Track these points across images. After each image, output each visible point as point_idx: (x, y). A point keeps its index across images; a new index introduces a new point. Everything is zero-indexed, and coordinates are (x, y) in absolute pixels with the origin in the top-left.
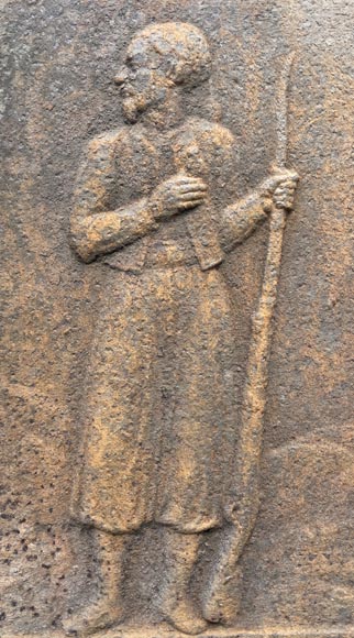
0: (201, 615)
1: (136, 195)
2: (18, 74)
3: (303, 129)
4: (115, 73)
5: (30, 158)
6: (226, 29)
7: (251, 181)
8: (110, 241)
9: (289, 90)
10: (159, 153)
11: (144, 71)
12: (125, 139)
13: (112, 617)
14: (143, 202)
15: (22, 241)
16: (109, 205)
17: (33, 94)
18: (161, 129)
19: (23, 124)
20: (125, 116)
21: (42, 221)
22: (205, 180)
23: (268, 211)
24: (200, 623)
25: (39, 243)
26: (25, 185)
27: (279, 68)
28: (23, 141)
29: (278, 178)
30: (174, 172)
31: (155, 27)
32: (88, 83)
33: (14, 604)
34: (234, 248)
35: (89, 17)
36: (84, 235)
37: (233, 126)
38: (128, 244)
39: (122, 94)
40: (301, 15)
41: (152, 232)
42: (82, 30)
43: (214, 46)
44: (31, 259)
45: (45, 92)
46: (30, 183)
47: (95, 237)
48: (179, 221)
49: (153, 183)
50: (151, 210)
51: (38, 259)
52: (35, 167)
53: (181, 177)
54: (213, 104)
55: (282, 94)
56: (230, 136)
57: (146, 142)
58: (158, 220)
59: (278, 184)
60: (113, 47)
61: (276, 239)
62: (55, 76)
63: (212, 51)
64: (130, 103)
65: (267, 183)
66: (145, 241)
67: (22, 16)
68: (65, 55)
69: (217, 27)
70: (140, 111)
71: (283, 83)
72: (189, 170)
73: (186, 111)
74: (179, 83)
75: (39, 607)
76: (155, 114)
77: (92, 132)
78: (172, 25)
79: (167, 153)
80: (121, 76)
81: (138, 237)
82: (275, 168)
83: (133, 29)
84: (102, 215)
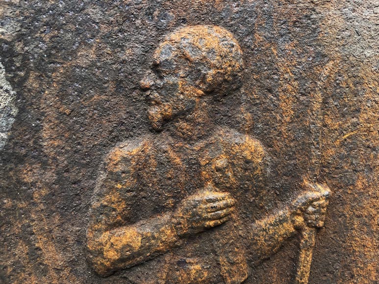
1: (159, 209)
2: (32, 75)
3: (338, 143)
4: (140, 77)
5: (44, 165)
6: (259, 37)
7: (283, 194)
8: (129, 258)
9: (325, 102)
10: (185, 166)
11: (172, 80)
12: (149, 150)
14: (166, 217)
15: (34, 254)
16: (129, 220)
17: (49, 95)
18: (189, 139)
19: (38, 129)
20: (150, 124)
21: (56, 233)
22: (233, 195)
23: (299, 229)
25: (52, 255)
26: (37, 195)
27: (316, 78)
28: (38, 148)
29: (311, 195)
30: (201, 186)
31: (186, 30)
32: (111, 87)
34: (261, 264)
35: (113, 15)
36: (100, 253)
38: (149, 260)
39: (148, 101)
40: (340, 23)
41: (173, 248)
42: (104, 29)
43: (248, 52)
44: (45, 272)
45: (62, 95)
46: (44, 192)
47: (112, 255)
48: (205, 238)
49: (178, 198)
50: (176, 227)
51: (53, 273)
52: (50, 176)
53: (208, 194)
54: (244, 114)
55: (317, 106)
56: (261, 149)
57: (172, 154)
58: (181, 237)
59: (311, 202)
60: (138, 51)
61: (306, 258)
63: (245, 58)
64: (155, 112)
65: (300, 199)
66: (167, 258)
67: (39, 11)
68: (86, 56)
69: (251, 33)
71: (319, 97)
72: (217, 185)
73: (216, 120)
76: (184, 125)
77: (115, 140)
78: (204, 29)
79: (194, 167)
80: (147, 82)
81: (158, 255)
82: (306, 183)
83: (162, 31)
84: (123, 230)
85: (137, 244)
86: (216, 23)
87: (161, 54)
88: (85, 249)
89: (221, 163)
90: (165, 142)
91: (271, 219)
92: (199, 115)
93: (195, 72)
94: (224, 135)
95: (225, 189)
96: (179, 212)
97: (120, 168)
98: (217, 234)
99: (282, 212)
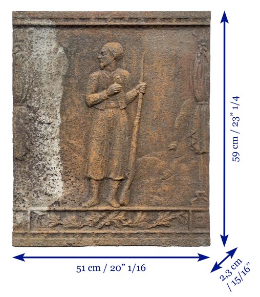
0: (119, 203)
1: (103, 89)
2: (73, 56)
3: (148, 72)
4: (98, 56)
5: (75, 79)
6: (127, 45)
7: (134, 85)
8: (96, 101)
9: (144, 61)
10: (109, 78)
11: (106, 56)
12: (101, 74)
13: (95, 203)
14: (105, 91)
15: (73, 101)
16: (96, 92)
17: (76, 61)
18: (110, 71)
19: (74, 69)
20: (101, 67)
21: (78, 96)
22: (121, 85)
23: (138, 94)
24: (118, 205)
25: (77, 102)
26: (74, 86)
27: (142, 55)
28: (74, 74)
29: (141, 85)
30: (113, 83)
31: (109, 44)
32: (91, 58)
33: (69, 199)
34: (129, 104)
35: (91, 41)
36: (89, 100)
37: (129, 71)
38: (101, 102)
39: (100, 62)
40: (147, 41)
41: (107, 99)
42: (90, 44)
43: (124, 49)
44: (75, 106)
45: (79, 61)
46: (76, 85)
47: (92, 100)
48: (115, 96)
49: (108, 86)
50: (107, 93)
51: (77, 106)
52: (77, 81)
53: (115, 84)
54: (124, 65)
55: (142, 62)
56: (128, 73)
57: (106, 75)
58: (109, 96)
59: (141, 86)
60: (98, 49)
61: (140, 101)
62: (82, 56)
63: (124, 50)
64: (102, 64)
65: (138, 86)
66: (105, 101)
67: (74, 40)
68: (85, 51)
69: (125, 44)
70: (105, 66)
71: (143, 59)
72: (117, 82)
73: (117, 66)
74: (115, 59)
75: (76, 200)
76: (108, 67)
77: (92, 72)
78: (113, 43)
79: (112, 78)
80: (100, 57)
81: (104, 100)
82: (140, 82)
83: (103, 44)
84: (94, 94)
85: (98, 97)
86: (117, 42)
87: (103, 50)
88: (86, 100)
89: (118, 77)
90: (104, 72)
91: (132, 91)
92: (113, 65)
93: (112, 54)
94: (119, 70)
95: (120, 84)
96: (108, 89)
97: (94, 78)
98: (117, 95)
99: (134, 90)
